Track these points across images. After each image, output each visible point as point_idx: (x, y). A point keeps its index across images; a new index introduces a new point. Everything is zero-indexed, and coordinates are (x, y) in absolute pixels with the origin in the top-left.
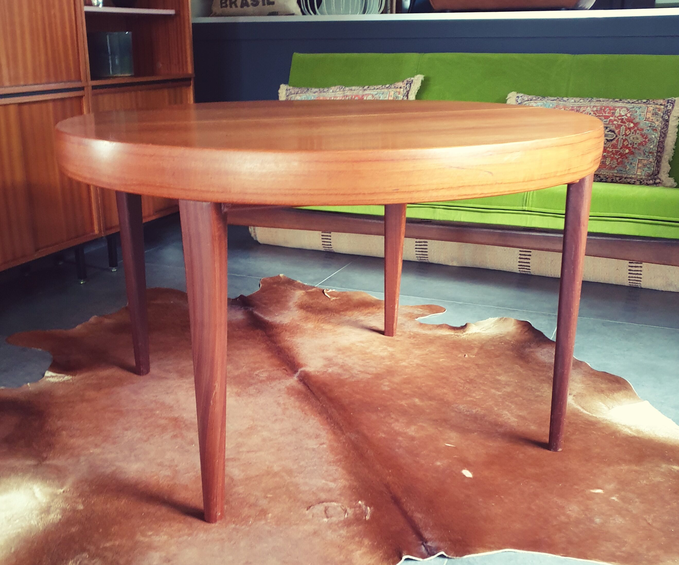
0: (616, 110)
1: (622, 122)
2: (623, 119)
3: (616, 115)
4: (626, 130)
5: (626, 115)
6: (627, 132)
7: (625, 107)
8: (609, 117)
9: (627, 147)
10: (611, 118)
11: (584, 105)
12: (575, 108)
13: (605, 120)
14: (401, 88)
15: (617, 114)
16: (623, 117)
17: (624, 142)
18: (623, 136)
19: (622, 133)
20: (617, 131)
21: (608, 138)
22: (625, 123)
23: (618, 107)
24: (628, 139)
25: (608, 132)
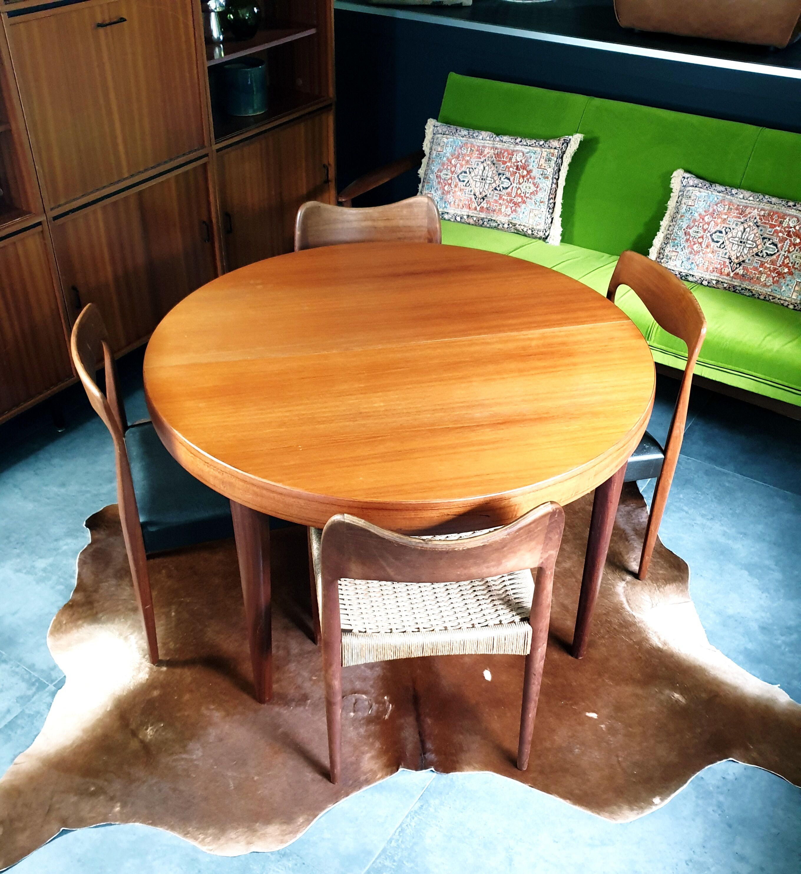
0: (785, 219)
1: (788, 235)
2: (790, 231)
3: (783, 225)
4: (790, 246)
5: (795, 227)
6: (790, 248)
7: (796, 217)
8: (775, 226)
9: (787, 266)
10: (777, 228)
11: (752, 205)
12: (741, 207)
13: (770, 230)
14: (555, 148)
15: (785, 225)
16: (790, 229)
17: (784, 259)
18: (785, 252)
19: (785, 248)
20: (779, 245)
21: (769, 252)
22: (791, 237)
23: (789, 215)
24: (790, 257)
25: (770, 244)
